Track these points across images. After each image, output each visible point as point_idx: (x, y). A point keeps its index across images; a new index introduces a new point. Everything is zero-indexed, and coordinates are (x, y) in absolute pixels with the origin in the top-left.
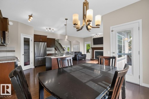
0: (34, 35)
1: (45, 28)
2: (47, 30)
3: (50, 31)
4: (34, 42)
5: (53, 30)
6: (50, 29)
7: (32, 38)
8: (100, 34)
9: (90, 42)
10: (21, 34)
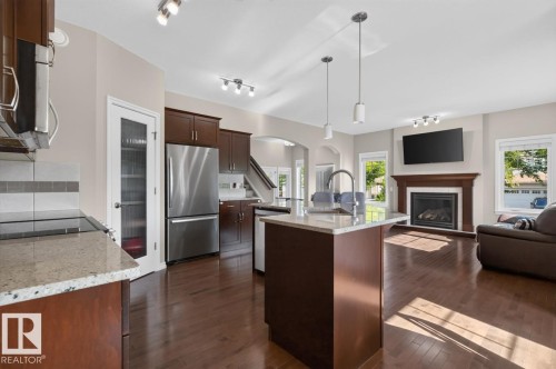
0: (166, 109)
1: (216, 78)
2: (225, 88)
3: (238, 92)
4: (166, 142)
5: (252, 89)
6: (239, 82)
7: (156, 125)
8: (443, 115)
9: (386, 153)
10: (110, 100)
